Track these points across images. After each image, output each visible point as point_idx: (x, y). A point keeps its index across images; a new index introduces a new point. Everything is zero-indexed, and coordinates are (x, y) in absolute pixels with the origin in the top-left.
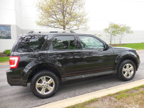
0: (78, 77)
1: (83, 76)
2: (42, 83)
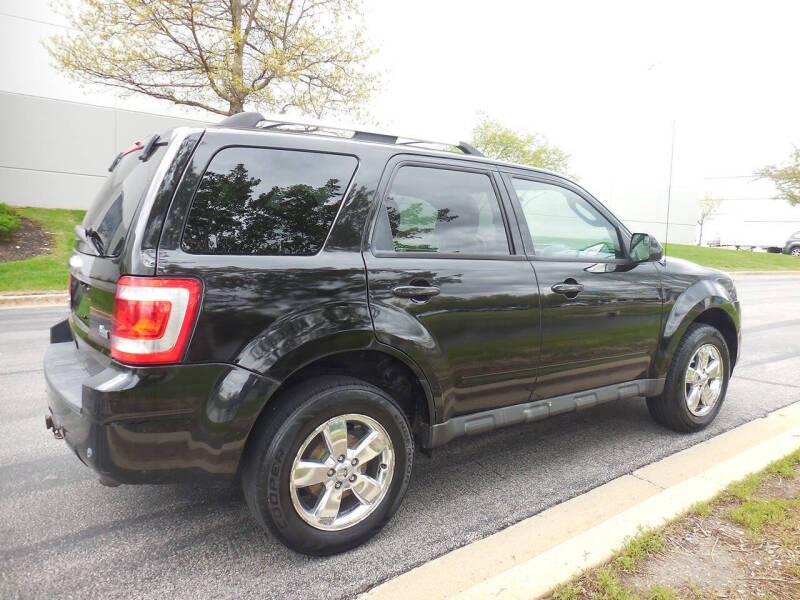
0: (504, 415)
1: (528, 411)
2: (322, 461)
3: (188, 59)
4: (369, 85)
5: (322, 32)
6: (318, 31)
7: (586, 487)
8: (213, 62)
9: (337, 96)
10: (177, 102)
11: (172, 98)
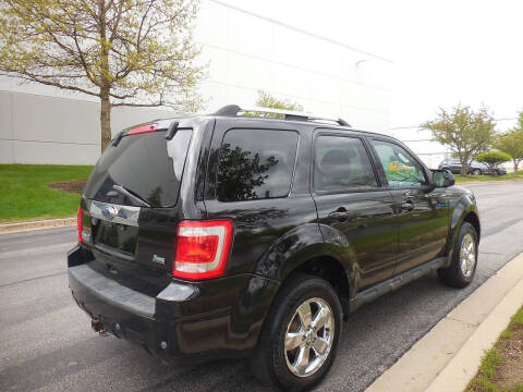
2: (297, 331)
3: (71, 58)
4: (195, 75)
5: (163, 40)
6: (161, 40)
7: (427, 328)
8: (89, 60)
9: (174, 83)
10: (62, 87)
11: (58, 85)
